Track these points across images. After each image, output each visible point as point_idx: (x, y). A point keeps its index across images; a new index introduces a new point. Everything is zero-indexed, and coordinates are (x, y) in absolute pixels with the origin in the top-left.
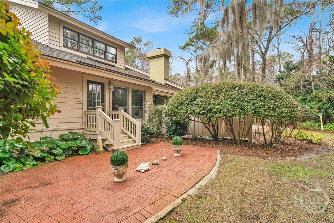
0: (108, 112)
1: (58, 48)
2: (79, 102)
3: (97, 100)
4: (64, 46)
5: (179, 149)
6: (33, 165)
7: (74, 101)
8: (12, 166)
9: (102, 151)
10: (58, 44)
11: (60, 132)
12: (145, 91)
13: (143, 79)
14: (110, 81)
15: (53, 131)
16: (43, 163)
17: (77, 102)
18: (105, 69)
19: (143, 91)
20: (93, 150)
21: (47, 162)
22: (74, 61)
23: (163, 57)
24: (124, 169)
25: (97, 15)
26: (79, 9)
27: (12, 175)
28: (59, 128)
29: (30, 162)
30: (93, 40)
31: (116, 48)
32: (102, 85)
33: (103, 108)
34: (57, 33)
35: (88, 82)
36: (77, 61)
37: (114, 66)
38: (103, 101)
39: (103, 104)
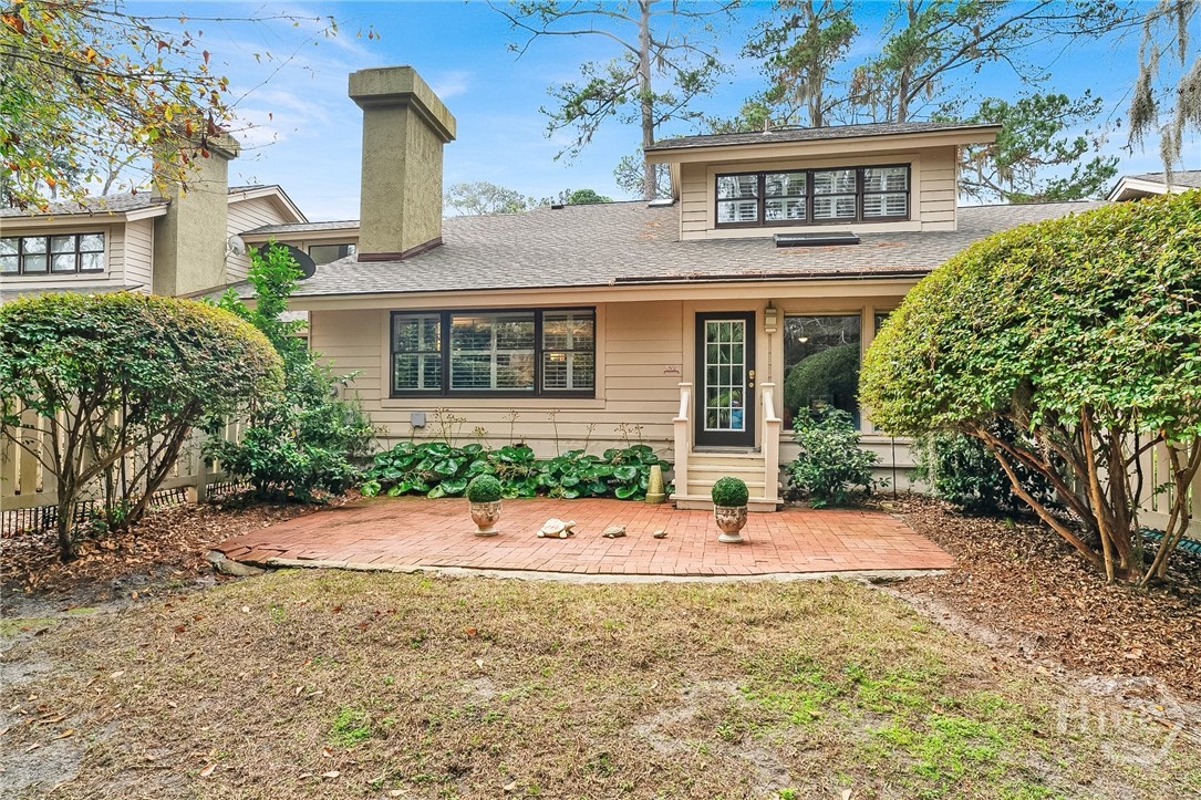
1: (702, 236)
2: (674, 374)
3: (731, 364)
4: (718, 226)
7: (660, 371)
10: (702, 226)
14: (771, 305)
17: (667, 374)
22: (609, 283)
30: (808, 175)
31: (908, 166)
32: (750, 317)
33: (751, 385)
34: (701, 197)
35: (701, 318)
36: (618, 280)
37: (856, 242)
38: (751, 365)
39: (752, 373)
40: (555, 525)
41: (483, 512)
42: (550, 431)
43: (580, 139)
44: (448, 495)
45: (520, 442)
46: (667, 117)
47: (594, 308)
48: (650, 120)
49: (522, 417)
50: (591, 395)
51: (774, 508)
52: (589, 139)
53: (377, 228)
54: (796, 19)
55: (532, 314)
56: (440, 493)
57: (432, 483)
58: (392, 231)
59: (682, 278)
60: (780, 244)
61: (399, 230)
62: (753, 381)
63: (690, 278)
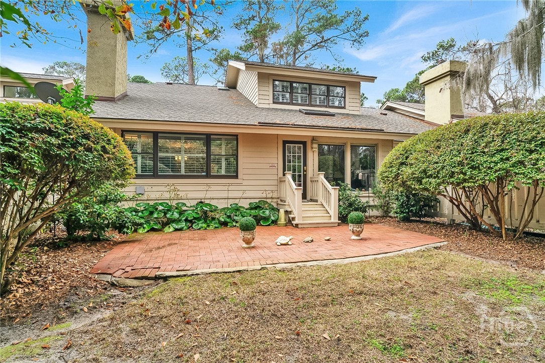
0: (311, 178)
1: (267, 106)
2: (273, 168)
3: (297, 164)
4: (274, 103)
5: (355, 229)
6: (215, 227)
7: (268, 166)
8: (200, 225)
9: (284, 224)
10: (267, 102)
11: (249, 200)
12: (376, 145)
13: (358, 129)
14: (314, 139)
15: (240, 198)
16: (225, 228)
17: (271, 168)
18: (294, 125)
19: (374, 147)
20: (275, 222)
21: (228, 226)
22: (256, 124)
23: (449, 76)
24: (248, 235)
25: (361, 32)
26: (337, 33)
27: (199, 231)
28: (245, 195)
29: (213, 225)
30: (309, 85)
31: (345, 87)
32: (304, 143)
33: (305, 173)
34: (266, 89)
35: (285, 142)
36: (259, 123)
37: (333, 115)
38: (305, 164)
39: (305, 168)
40: (283, 239)
41: (251, 236)
42: (225, 195)
43: (151, 51)
44: (176, 230)
45: (200, 201)
46: (199, 48)
47: (237, 136)
48: (191, 48)
49: (213, 188)
50: (236, 177)
51: (337, 225)
52: (155, 51)
53: (98, 82)
54: (253, 17)
55: (204, 136)
56: (172, 229)
57: (165, 224)
58: (109, 85)
59: (288, 125)
60: (306, 114)
61: (113, 85)
62: (306, 171)
63: (292, 125)
